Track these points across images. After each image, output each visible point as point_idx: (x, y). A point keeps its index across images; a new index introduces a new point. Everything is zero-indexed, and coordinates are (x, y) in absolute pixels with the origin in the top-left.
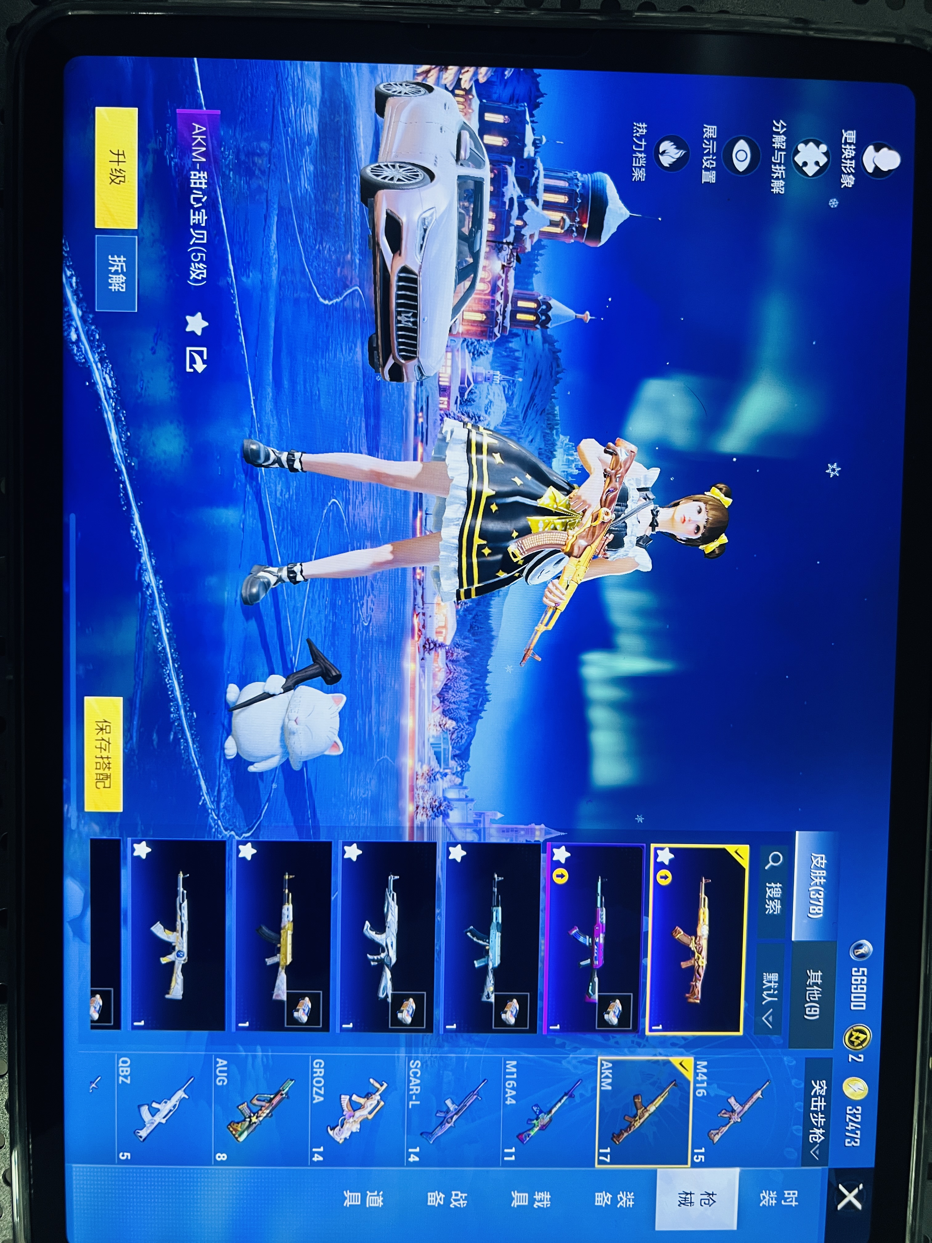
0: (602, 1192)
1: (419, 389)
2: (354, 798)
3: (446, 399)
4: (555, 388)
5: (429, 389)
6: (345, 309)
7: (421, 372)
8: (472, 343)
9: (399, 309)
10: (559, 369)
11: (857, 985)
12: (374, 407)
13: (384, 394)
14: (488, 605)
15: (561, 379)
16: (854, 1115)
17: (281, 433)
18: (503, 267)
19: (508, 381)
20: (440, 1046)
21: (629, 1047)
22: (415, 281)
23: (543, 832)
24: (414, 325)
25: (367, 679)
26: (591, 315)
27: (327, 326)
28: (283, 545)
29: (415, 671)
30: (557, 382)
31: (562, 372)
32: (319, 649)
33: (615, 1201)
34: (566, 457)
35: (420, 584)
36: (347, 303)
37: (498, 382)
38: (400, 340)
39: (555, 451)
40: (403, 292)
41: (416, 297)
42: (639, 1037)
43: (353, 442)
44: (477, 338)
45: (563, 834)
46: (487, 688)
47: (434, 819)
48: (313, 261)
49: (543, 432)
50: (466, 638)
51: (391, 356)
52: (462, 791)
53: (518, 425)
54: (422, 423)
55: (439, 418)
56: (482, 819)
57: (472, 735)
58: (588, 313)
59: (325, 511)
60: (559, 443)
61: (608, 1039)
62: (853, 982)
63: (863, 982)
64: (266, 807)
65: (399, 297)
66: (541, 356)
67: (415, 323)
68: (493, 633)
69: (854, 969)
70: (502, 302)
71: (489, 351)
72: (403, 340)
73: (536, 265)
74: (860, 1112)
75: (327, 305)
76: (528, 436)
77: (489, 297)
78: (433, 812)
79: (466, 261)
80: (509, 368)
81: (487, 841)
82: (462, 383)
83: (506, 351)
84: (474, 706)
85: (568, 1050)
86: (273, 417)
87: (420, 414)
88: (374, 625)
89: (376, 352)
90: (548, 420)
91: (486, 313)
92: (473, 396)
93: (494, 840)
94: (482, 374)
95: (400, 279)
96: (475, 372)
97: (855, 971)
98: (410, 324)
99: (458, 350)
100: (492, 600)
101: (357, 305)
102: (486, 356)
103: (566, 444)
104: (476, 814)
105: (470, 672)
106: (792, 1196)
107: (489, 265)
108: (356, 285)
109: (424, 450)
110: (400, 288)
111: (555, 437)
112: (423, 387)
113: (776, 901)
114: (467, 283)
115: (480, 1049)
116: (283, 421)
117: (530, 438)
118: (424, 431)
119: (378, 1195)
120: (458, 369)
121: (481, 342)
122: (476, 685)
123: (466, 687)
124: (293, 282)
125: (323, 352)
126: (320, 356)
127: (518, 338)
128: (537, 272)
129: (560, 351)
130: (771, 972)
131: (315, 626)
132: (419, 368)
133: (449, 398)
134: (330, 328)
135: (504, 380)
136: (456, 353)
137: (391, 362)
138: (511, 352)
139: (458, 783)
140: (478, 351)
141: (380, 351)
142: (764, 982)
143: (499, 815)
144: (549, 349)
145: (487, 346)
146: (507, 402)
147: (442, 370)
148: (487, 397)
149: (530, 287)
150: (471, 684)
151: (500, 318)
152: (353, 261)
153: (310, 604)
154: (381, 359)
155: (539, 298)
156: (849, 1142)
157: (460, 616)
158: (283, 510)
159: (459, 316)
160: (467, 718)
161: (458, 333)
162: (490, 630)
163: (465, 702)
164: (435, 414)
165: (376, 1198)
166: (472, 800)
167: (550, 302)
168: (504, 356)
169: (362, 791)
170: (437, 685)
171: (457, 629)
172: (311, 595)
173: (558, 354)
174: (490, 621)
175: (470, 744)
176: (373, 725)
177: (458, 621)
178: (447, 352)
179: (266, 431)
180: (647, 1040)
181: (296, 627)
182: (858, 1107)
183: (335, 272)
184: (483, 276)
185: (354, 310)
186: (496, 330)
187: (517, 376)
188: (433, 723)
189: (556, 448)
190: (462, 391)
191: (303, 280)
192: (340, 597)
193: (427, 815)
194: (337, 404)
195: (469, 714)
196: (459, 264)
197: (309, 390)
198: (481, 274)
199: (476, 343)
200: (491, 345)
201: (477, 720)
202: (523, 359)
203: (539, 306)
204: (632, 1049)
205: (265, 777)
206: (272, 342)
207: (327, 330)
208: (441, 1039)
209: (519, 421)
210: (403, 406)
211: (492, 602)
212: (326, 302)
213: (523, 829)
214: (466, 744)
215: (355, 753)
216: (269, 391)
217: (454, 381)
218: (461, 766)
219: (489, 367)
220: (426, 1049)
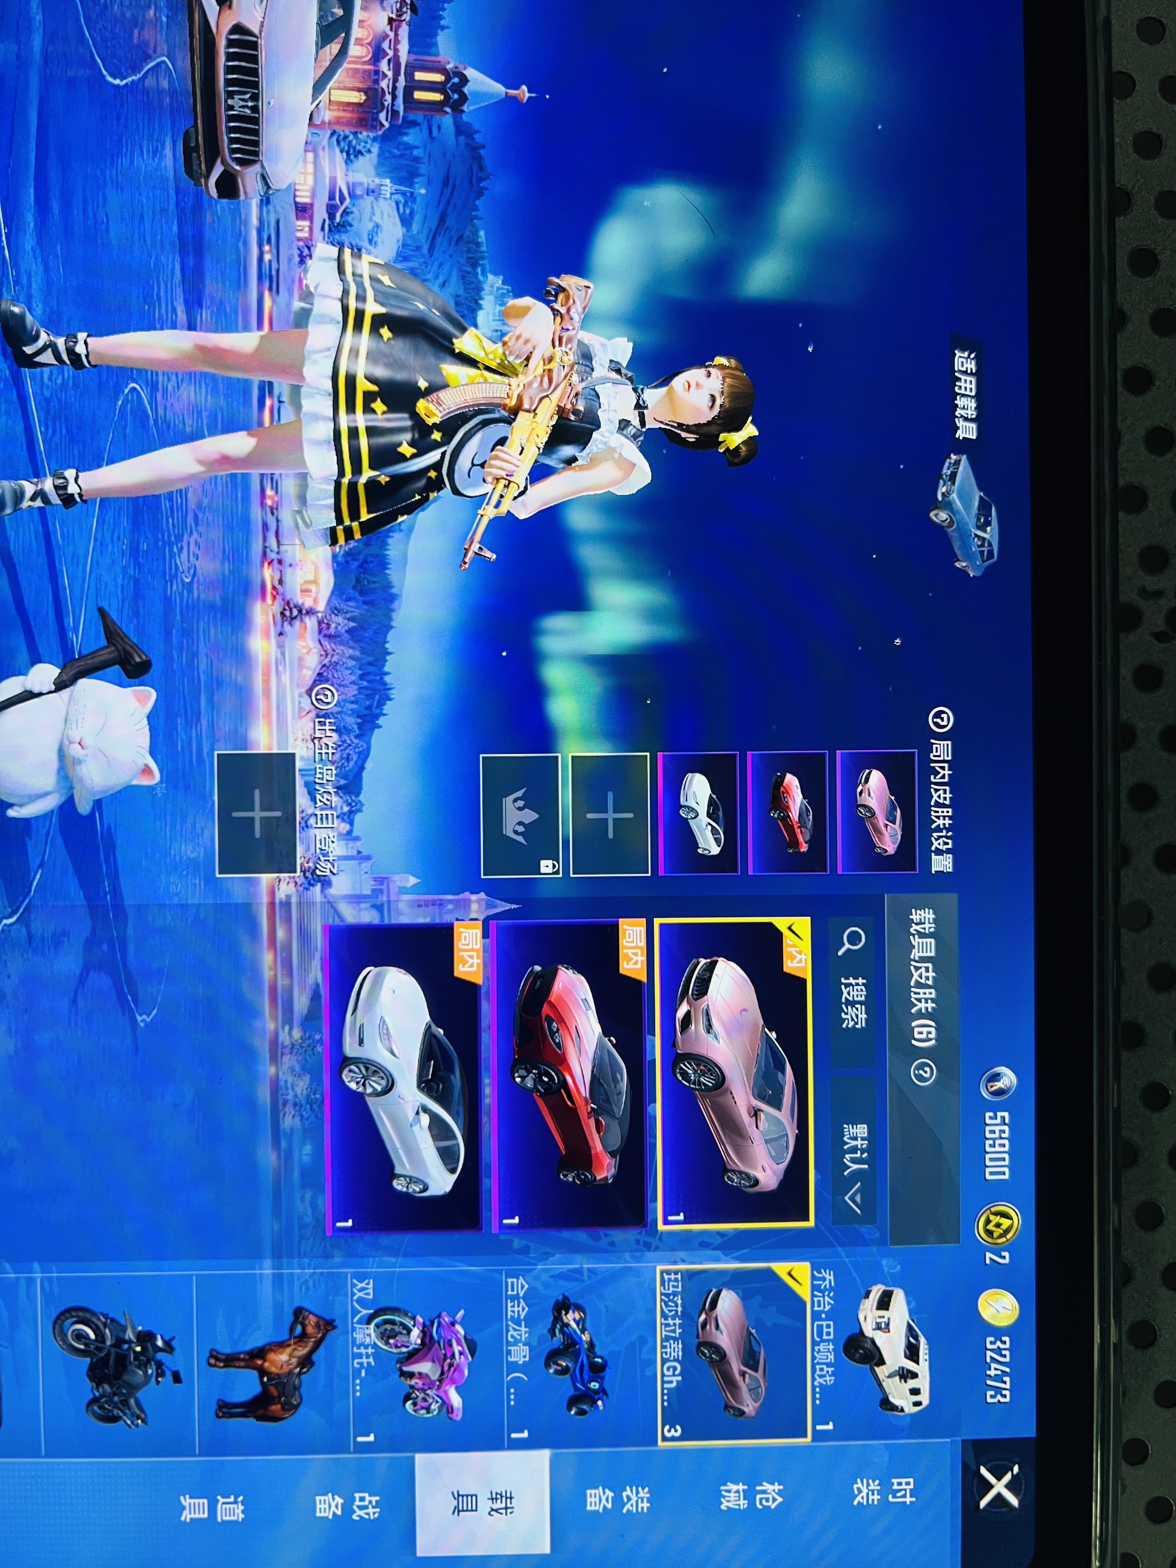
0: (597, 1488)
1: (265, 208)
2: (178, 857)
3: (306, 223)
4: (477, 202)
5: (279, 209)
6: (145, 91)
7: (267, 184)
8: (346, 137)
9: (230, 89)
10: (481, 175)
11: (994, 1140)
12: (193, 236)
13: (209, 219)
14: (384, 545)
15: (486, 189)
16: (999, 1351)
17: (48, 283)
18: (391, 21)
19: (404, 194)
20: (327, 1256)
21: (632, 1251)
22: (254, 46)
23: (483, 904)
24: (253, 112)
25: (192, 666)
26: (529, 92)
27: (119, 118)
28: (54, 458)
29: (268, 654)
30: (480, 194)
31: (488, 178)
32: (115, 619)
33: (618, 1502)
34: (498, 308)
35: (273, 514)
36: (150, 82)
37: (388, 196)
38: (233, 135)
39: (482, 299)
40: (236, 63)
41: (257, 69)
42: (647, 1234)
43: (162, 294)
44: (353, 130)
45: (516, 906)
46: (387, 679)
47: (307, 889)
48: (96, 22)
49: (460, 270)
50: (349, 599)
51: (219, 161)
52: (351, 844)
53: (421, 260)
54: (270, 261)
55: (296, 252)
56: (384, 887)
57: (364, 755)
58: (524, 88)
59: (120, 403)
60: (486, 287)
61: (599, 1239)
62: (988, 1135)
63: (1003, 1135)
64: (38, 876)
65: (229, 70)
66: (454, 154)
67: (255, 109)
68: (394, 591)
69: (988, 1114)
70: (390, 74)
71: (373, 150)
72: (238, 135)
73: (441, 18)
74: (1007, 1346)
75: (118, 86)
76: (437, 277)
77: (371, 67)
78: (306, 878)
79: (333, 14)
80: (405, 174)
81: (393, 921)
82: (332, 197)
83: (399, 149)
84: (366, 708)
85: (534, 1258)
86: (35, 258)
87: (267, 248)
88: (201, 579)
89: (194, 155)
90: (469, 251)
91: (366, 91)
92: (349, 218)
93: (405, 920)
94: (362, 184)
95: (231, 43)
96: (351, 180)
97: (991, 1118)
98: (248, 111)
99: (323, 149)
100: (389, 537)
101: (165, 84)
102: (368, 156)
103: (498, 289)
104: (375, 879)
105: (358, 654)
106: (904, 1485)
107: (369, 18)
108: (163, 55)
109: (274, 301)
110: (230, 57)
111: (480, 277)
112: (270, 207)
113: (858, 1006)
114: (335, 47)
115: (393, 1260)
116: (51, 265)
117: (441, 279)
118: (274, 273)
119: (236, 1502)
120: (325, 177)
121: (359, 136)
122: (368, 674)
123: (353, 678)
124: (65, 54)
125: (112, 156)
126: (108, 164)
127: (418, 128)
128: (443, 28)
129: (483, 147)
130: (855, 1123)
131: (106, 584)
132: (264, 178)
133: (312, 222)
134: (123, 120)
135: (397, 192)
136: (321, 153)
137: (218, 170)
138: (406, 149)
139: (344, 832)
140: (354, 148)
141: (202, 152)
142: (845, 1139)
143: (412, 881)
144: (467, 145)
145: (369, 141)
146: (403, 225)
147: (299, 179)
148: (371, 220)
149: (433, 50)
150: (361, 672)
151: (388, 98)
152: (157, 19)
153: (98, 551)
154: (203, 166)
155: (449, 67)
156: (992, 1396)
157: (338, 564)
158: (54, 403)
159: (323, 97)
160: (356, 727)
161: (323, 122)
162: (389, 586)
163: (352, 702)
164: (290, 248)
165: (232, 1506)
166: (368, 858)
167: (464, 72)
168: (395, 157)
169: (190, 848)
170: (304, 676)
171: (335, 584)
172: (99, 536)
173: (482, 151)
174: (387, 572)
175: (362, 768)
176: (204, 739)
177: (335, 573)
178: (306, 151)
179: (25, 281)
180: (661, 1239)
181: (77, 587)
182: (1004, 1339)
183: (131, 35)
184: (359, 36)
185: (160, 92)
186: (382, 116)
187: (417, 186)
188: (301, 737)
189: (483, 293)
190: (331, 210)
191: (81, 51)
192: (146, 537)
193: (296, 883)
194: (136, 237)
195: (360, 721)
196: (321, 18)
197: (91, 214)
198: (356, 32)
199: (351, 137)
200: (375, 139)
201: (372, 730)
202: (426, 160)
203: (448, 78)
204: (636, 1254)
205: (34, 828)
206: (33, 145)
207: (118, 124)
208: (328, 1245)
209: (423, 256)
210: (241, 238)
211: (390, 541)
212: (117, 82)
213: (450, 901)
214: (356, 769)
215: (176, 787)
216: (30, 218)
217: (318, 194)
218: (349, 804)
219: (372, 172)
220: (306, 1261)
